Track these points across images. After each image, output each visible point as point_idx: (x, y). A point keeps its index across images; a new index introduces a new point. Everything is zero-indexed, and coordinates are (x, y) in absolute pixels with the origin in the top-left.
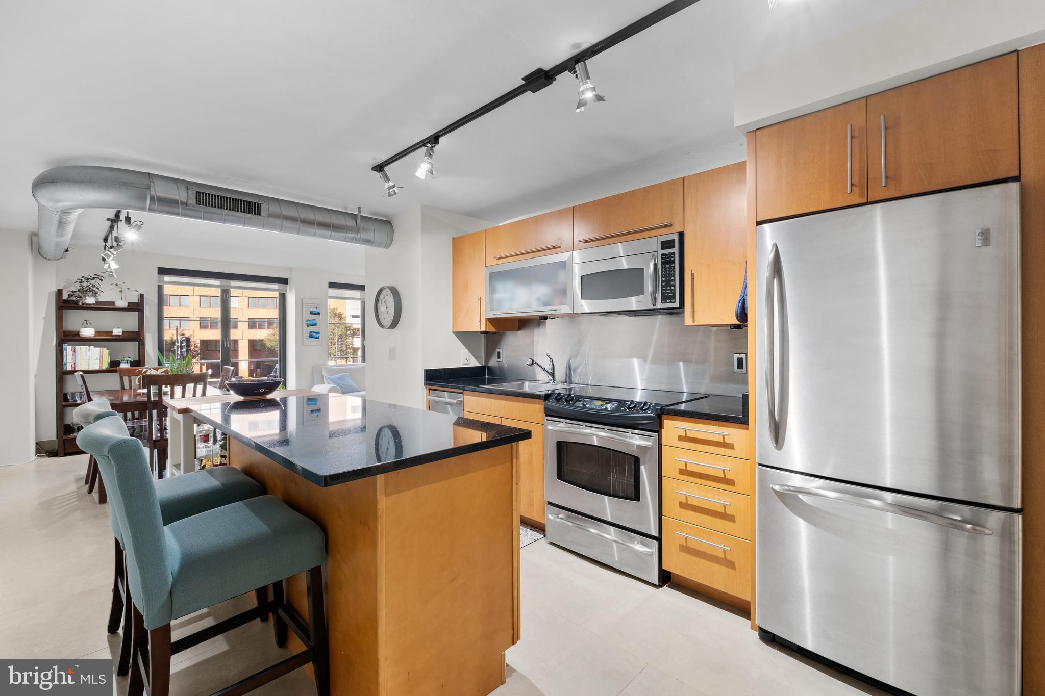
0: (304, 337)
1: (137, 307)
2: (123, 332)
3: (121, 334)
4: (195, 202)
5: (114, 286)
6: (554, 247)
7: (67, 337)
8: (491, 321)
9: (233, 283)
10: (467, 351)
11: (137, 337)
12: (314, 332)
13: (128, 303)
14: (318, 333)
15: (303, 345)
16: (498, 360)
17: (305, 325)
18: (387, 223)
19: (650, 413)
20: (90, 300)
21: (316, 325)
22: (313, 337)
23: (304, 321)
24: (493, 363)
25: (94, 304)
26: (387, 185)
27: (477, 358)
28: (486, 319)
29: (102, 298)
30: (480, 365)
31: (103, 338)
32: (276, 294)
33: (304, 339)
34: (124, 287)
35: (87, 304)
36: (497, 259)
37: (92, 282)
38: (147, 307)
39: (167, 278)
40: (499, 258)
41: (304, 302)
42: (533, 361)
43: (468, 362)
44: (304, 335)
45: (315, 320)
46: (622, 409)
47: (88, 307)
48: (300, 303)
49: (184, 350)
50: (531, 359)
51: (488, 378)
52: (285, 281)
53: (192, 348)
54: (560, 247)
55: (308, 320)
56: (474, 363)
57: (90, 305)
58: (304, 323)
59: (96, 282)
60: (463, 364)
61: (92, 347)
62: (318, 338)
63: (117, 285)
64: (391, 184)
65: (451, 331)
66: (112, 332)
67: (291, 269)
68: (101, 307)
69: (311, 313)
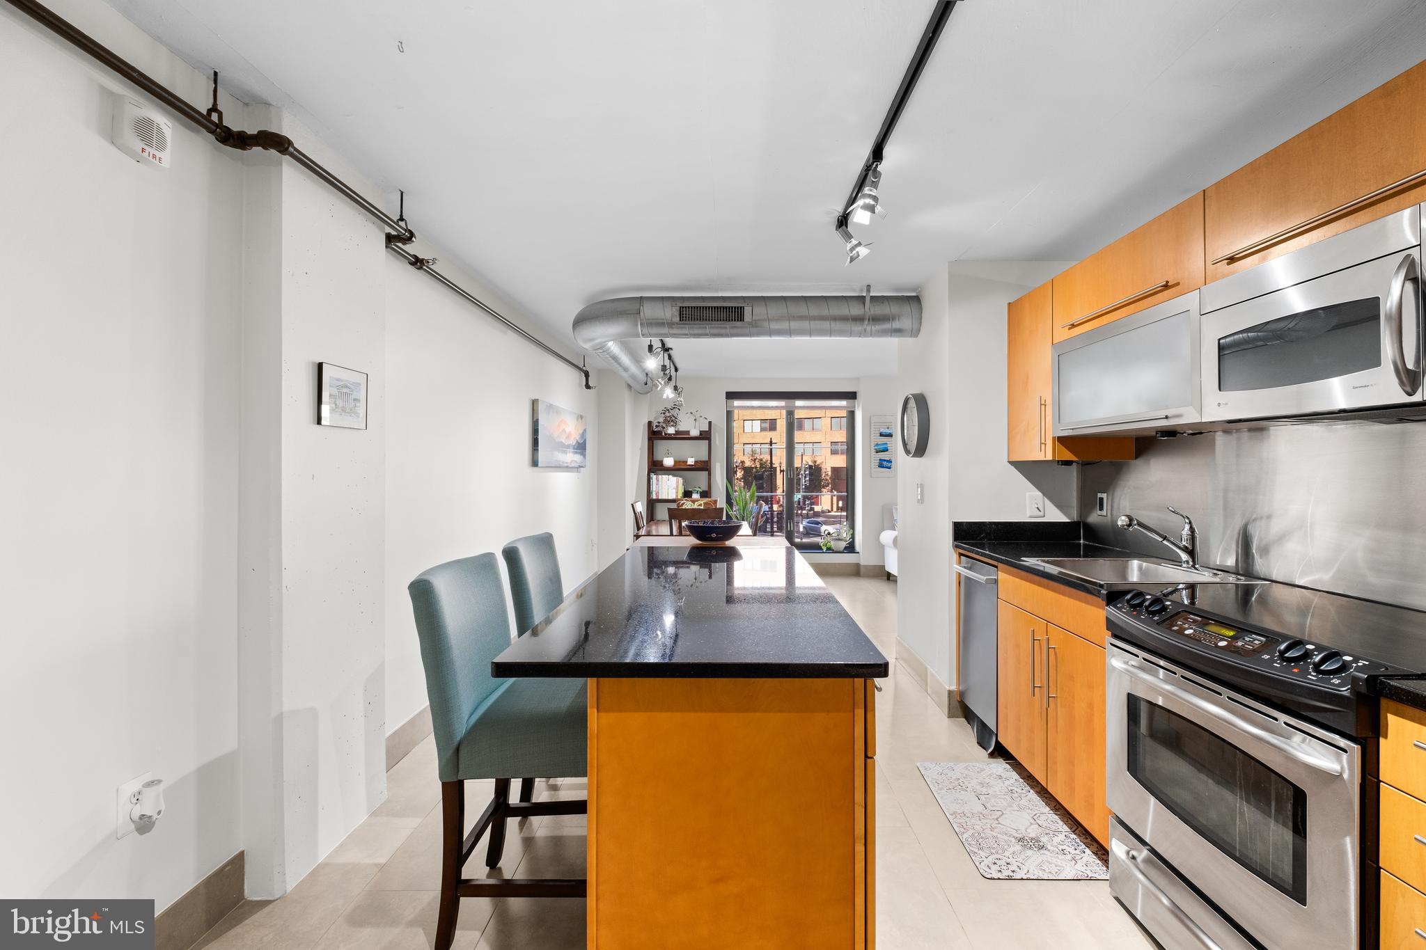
0: (873, 466)
1: (705, 436)
2: (696, 462)
3: (693, 464)
4: (678, 319)
5: (689, 415)
6: (1166, 286)
7: (655, 467)
8: (1063, 441)
9: (799, 403)
10: (1040, 494)
11: (704, 467)
12: (885, 460)
13: (700, 431)
14: (890, 461)
15: (871, 477)
16: (1099, 513)
17: (873, 451)
18: (914, 301)
19: (1340, 685)
20: (671, 430)
21: (887, 450)
22: (883, 467)
23: (873, 445)
24: (1094, 518)
25: (674, 434)
26: (849, 246)
27: (1061, 507)
28: (1054, 438)
29: (682, 428)
30: (1067, 520)
31: (679, 469)
32: (844, 413)
33: (873, 470)
34: (698, 416)
35: (669, 434)
36: (1069, 329)
37: (672, 412)
38: (717, 435)
39: (737, 403)
40: (1073, 326)
41: (872, 422)
42: (1131, 519)
43: (1042, 514)
44: (873, 464)
45: (886, 444)
46: (1266, 657)
47: (669, 437)
48: (868, 422)
49: (807, 479)
50: (1128, 516)
51: (1084, 545)
52: (852, 396)
53: (823, 476)
54: (1178, 284)
55: (877, 445)
56: (1054, 515)
57: (671, 435)
58: (873, 448)
59: (675, 412)
60: (1030, 517)
61: (671, 476)
62: (889, 468)
63: (691, 413)
64: (854, 242)
65: (1006, 460)
66: (687, 462)
67: (858, 379)
68: (682, 436)
69: (881, 435)
